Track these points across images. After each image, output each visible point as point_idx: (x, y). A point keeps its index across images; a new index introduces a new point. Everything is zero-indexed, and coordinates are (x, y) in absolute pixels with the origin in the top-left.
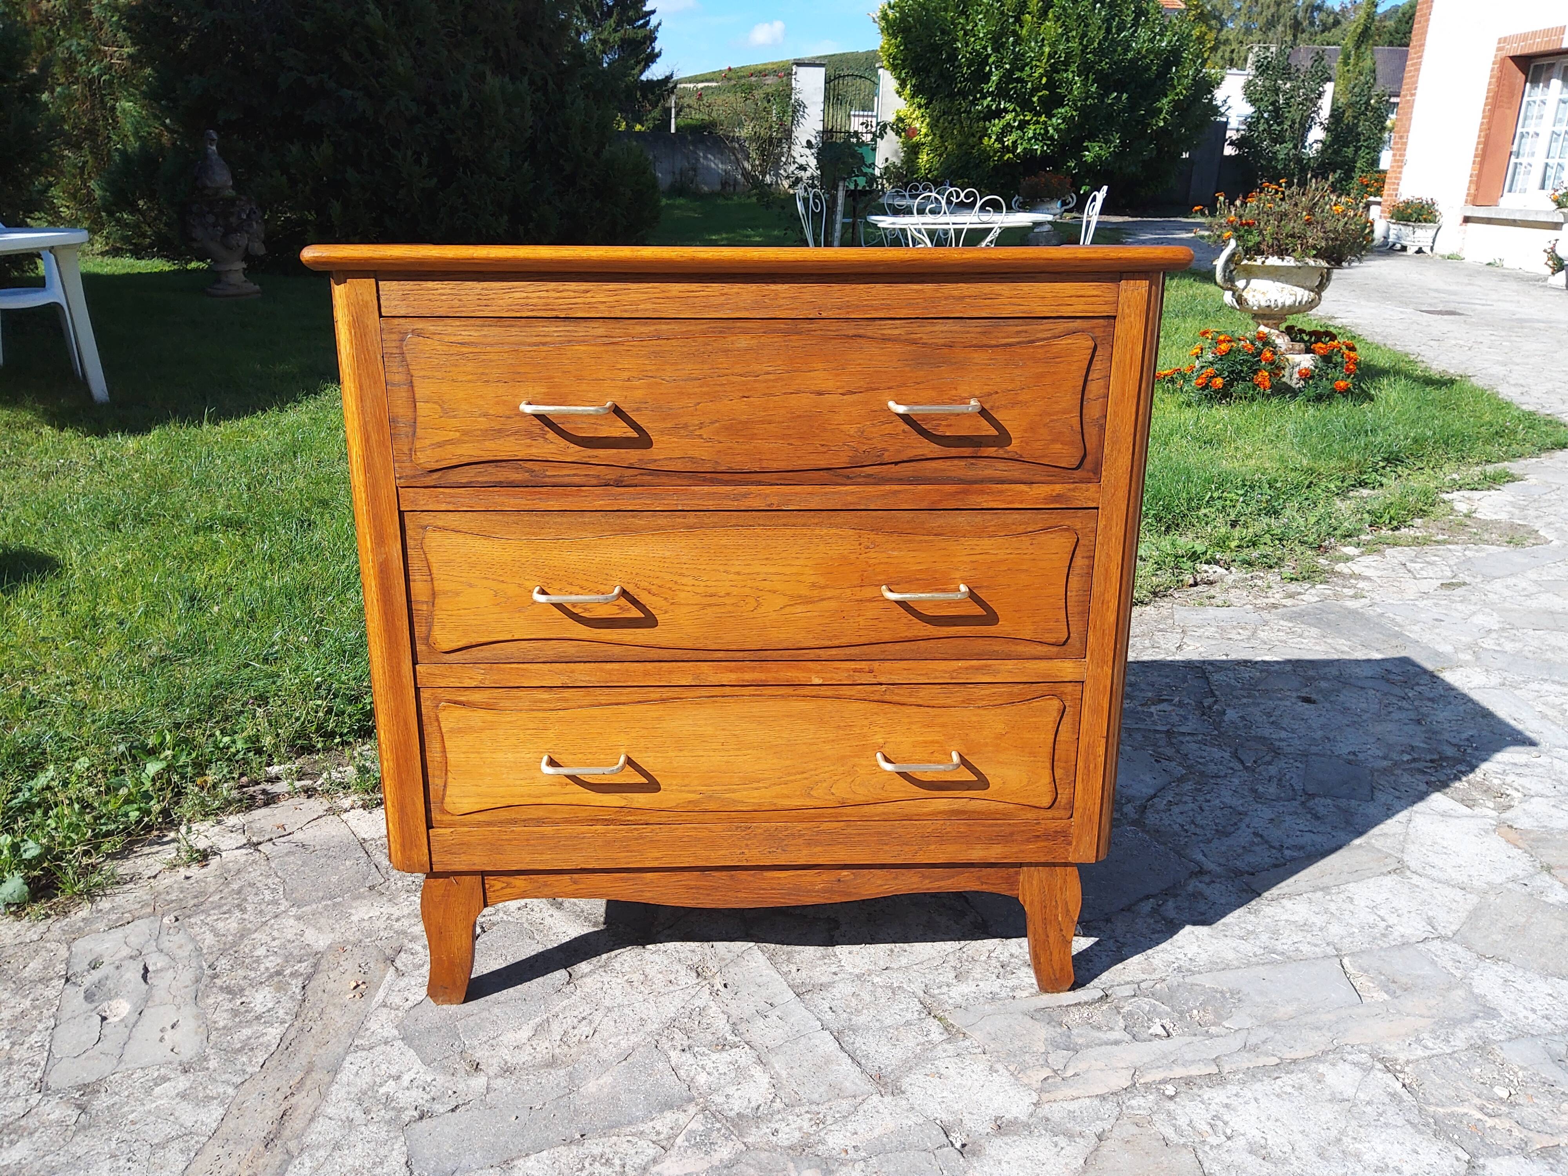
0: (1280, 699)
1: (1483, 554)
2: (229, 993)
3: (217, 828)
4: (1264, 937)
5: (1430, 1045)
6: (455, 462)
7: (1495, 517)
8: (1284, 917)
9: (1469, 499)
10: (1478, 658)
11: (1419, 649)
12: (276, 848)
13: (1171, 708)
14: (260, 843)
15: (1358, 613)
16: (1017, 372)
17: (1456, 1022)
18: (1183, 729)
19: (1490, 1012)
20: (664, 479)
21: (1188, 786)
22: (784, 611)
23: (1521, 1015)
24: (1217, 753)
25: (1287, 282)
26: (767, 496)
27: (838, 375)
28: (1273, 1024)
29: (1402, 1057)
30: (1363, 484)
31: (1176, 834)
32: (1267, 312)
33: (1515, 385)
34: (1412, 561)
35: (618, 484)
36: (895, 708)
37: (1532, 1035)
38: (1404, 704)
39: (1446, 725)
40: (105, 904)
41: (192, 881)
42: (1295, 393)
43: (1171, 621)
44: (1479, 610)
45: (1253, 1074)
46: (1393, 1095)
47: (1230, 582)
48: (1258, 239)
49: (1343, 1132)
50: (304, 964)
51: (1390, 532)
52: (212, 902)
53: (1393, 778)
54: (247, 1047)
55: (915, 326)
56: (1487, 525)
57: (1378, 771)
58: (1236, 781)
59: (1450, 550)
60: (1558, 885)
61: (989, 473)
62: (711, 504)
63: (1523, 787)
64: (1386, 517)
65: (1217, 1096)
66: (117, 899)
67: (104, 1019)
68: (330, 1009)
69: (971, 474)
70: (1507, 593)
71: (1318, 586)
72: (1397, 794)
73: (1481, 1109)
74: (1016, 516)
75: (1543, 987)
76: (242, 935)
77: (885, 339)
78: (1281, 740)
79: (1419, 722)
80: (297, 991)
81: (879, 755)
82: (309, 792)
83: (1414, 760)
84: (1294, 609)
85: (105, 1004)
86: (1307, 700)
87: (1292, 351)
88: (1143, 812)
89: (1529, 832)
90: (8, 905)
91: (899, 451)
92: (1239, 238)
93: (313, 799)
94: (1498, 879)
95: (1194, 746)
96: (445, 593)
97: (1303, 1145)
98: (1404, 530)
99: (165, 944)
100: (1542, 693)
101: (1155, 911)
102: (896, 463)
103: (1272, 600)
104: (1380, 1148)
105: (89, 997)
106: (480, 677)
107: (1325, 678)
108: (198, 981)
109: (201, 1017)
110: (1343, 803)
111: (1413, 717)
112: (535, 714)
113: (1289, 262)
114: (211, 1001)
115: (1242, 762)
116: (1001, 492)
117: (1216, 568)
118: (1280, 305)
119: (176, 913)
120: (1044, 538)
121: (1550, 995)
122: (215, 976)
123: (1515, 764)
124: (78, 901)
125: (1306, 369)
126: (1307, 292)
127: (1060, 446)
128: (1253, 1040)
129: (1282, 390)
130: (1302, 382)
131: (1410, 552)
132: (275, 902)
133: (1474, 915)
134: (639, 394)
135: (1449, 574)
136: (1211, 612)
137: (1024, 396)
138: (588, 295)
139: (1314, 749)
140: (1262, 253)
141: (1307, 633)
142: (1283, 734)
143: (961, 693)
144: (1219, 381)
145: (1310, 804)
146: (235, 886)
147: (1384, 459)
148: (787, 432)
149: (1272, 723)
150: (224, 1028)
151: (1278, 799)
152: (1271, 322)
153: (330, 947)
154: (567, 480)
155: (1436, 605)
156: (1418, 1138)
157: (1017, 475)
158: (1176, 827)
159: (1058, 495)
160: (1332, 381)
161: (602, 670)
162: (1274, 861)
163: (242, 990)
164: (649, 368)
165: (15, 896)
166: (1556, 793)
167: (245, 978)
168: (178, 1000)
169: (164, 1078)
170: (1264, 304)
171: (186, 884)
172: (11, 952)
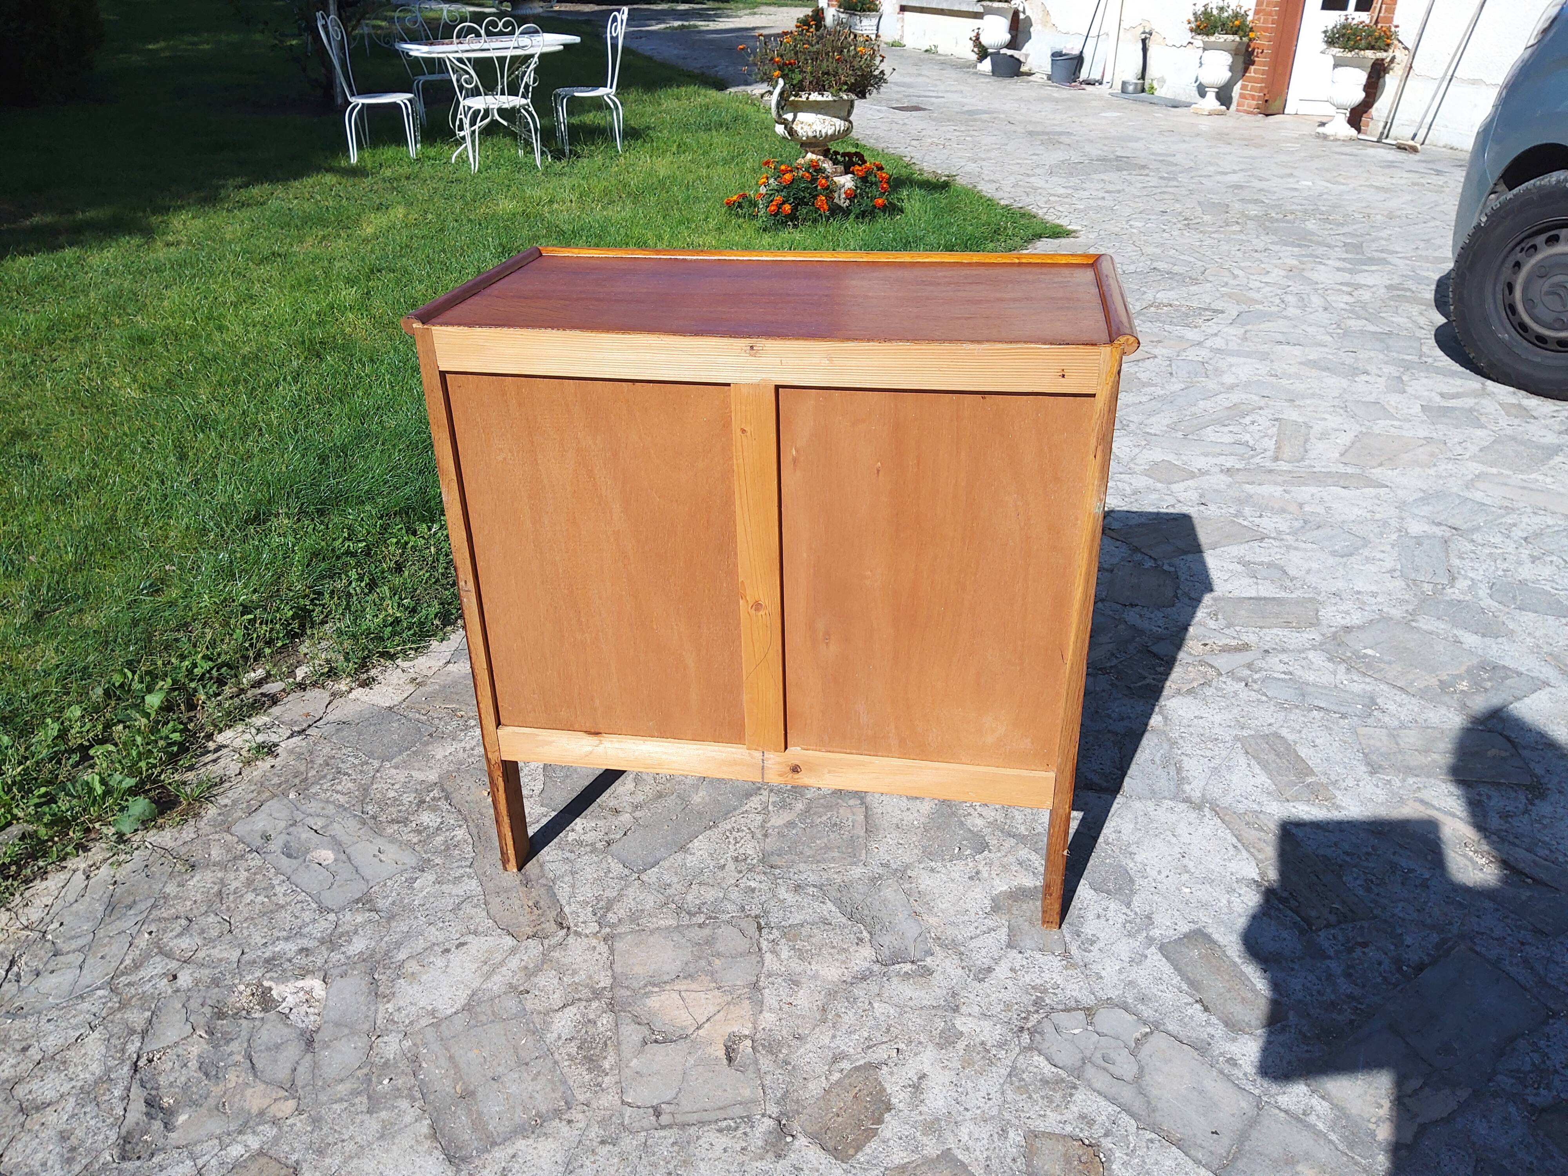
2: (398, 822)
5: (1119, 657)
12: (322, 730)
14: (304, 730)
17: (1126, 643)
23: (1155, 631)
25: (826, 114)
29: (1108, 667)
32: (814, 140)
33: (990, 181)
37: (1164, 640)
40: (222, 800)
41: (278, 768)
42: (846, 212)
46: (1112, 685)
48: (800, 77)
49: (1097, 709)
50: (434, 792)
52: (314, 776)
54: (450, 846)
60: (1147, 558)
66: (229, 795)
67: (320, 864)
73: (1154, 681)
75: (1159, 615)
80: (448, 807)
82: (300, 687)
85: (309, 856)
87: (835, 173)
90: (143, 823)
92: (783, 76)
93: (309, 691)
94: (1116, 561)
99: (309, 811)
105: (289, 856)
108: (364, 823)
109: (394, 841)
114: (390, 831)
118: (823, 134)
119: (293, 790)
122: (374, 817)
124: (199, 804)
125: (849, 189)
126: (838, 121)
129: (835, 210)
130: (849, 202)
132: (366, 763)
140: (806, 90)
144: (787, 207)
146: (320, 762)
150: (420, 841)
152: (817, 149)
153: (440, 778)
160: (873, 198)
163: (406, 818)
165: (147, 813)
167: (400, 811)
168: (364, 838)
169: (411, 878)
170: (810, 134)
171: (275, 771)
172: (183, 850)
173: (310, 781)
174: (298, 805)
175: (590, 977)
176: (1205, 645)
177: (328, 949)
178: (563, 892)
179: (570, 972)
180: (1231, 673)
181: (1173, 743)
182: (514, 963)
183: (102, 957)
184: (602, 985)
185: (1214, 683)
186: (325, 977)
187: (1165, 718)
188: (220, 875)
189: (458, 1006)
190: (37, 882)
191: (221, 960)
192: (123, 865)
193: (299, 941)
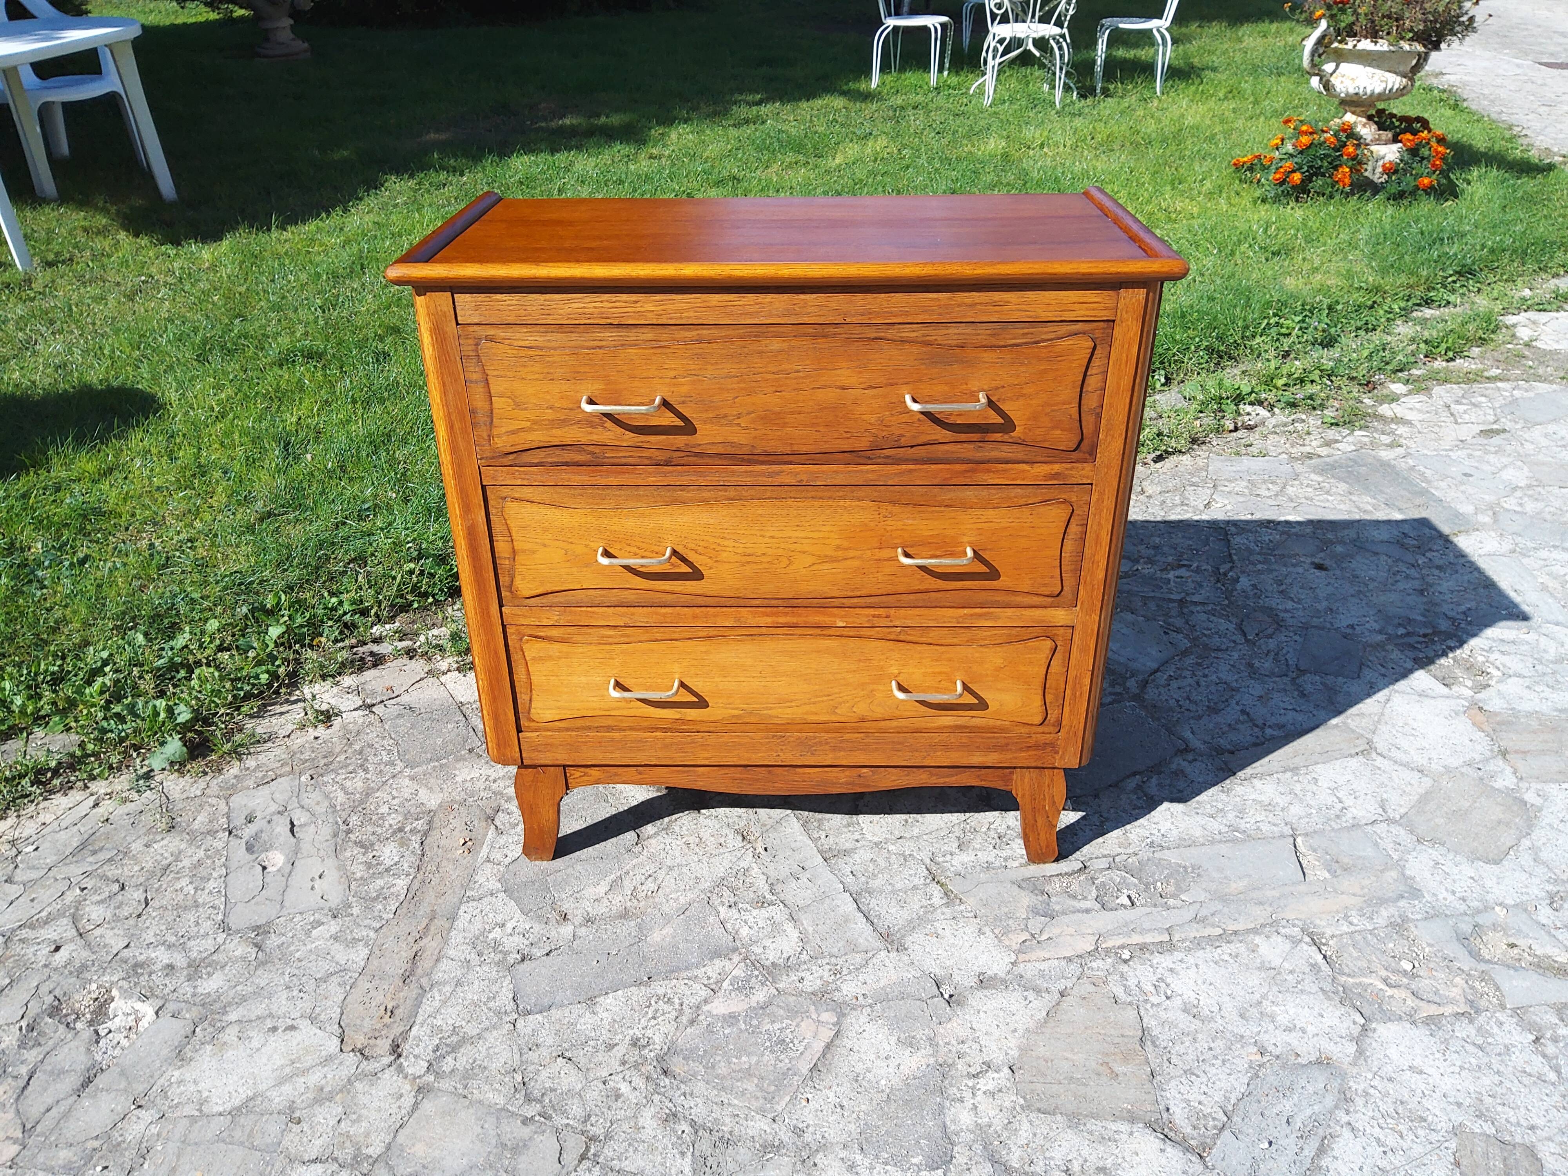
0: (1294, 565)
1: (1531, 394)
2: (362, 847)
3: (335, 689)
4: (1231, 816)
5: (1355, 921)
6: (527, 447)
7: (1556, 346)
8: (1253, 797)
9: (1534, 323)
10: (1496, 521)
11: (1440, 509)
12: (388, 711)
13: (1188, 574)
14: (374, 705)
15: (1389, 465)
16: (1023, 369)
17: (1383, 901)
18: (1196, 598)
19: (1415, 893)
20: (708, 460)
21: (1190, 660)
22: (812, 568)
23: (1440, 897)
24: (1223, 625)
25: (1378, 67)
26: (798, 473)
27: (860, 372)
28: (1224, 899)
29: (1329, 932)
30: (1428, 302)
31: (1171, 709)
32: (1355, 98)
34: (1458, 402)
35: (667, 463)
36: (909, 646)
37: (1446, 916)
38: (1413, 572)
39: (1447, 597)
40: (251, 762)
41: (320, 741)
42: (1376, 190)
43: (1204, 474)
44: (1512, 463)
45: (1198, 943)
46: (1314, 966)
47: (1271, 426)
48: (1352, 19)
49: (1264, 997)
50: (421, 822)
51: (1444, 364)
52: (339, 762)
53: (1383, 653)
54: (381, 897)
55: (930, 330)
56: (1545, 356)
57: (1371, 646)
58: (1236, 655)
59: (1499, 389)
60: (1508, 770)
61: (994, 454)
62: (748, 480)
63: (1504, 666)
64: (1444, 346)
65: (1164, 961)
66: (260, 757)
67: (264, 868)
68: (444, 863)
69: (979, 455)
70: (1544, 442)
71: (1357, 433)
72: (1383, 670)
73: (1385, 981)
74: (1019, 491)
75: (1468, 870)
76: (368, 793)
77: (903, 341)
78: (1286, 611)
79: (1421, 592)
80: (417, 846)
81: (894, 683)
82: (411, 653)
83: (1408, 634)
84: (1328, 459)
85: (263, 856)
86: (1320, 567)
87: (1378, 141)
88: (1145, 686)
89: (1496, 714)
90: (172, 763)
91: (915, 437)
92: (1332, 17)
93: (414, 661)
94: (1454, 762)
95: (1204, 617)
96: (524, 551)
97: (1229, 1006)
98: (1459, 361)
99: (305, 802)
100: (1548, 563)
101: (1139, 787)
102: (912, 447)
103: (1308, 449)
104: (1292, 1011)
105: (250, 848)
106: (556, 618)
107: (1342, 542)
108: (335, 835)
109: (342, 868)
110: (1329, 680)
111: (1417, 587)
112: (603, 647)
113: (1383, 46)
114: (348, 854)
115: (1245, 635)
116: (1006, 470)
117: (1259, 409)
118: (1369, 92)
119: (311, 772)
120: (1042, 509)
121: (1472, 878)
122: (349, 832)
123: (1503, 641)
124: (228, 759)
125: (1390, 162)
126: (1399, 78)
127: (1059, 432)
128: (1203, 912)
129: (1362, 187)
130: (1385, 176)
131: (1457, 390)
132: (392, 763)
133: (1425, 798)
134: (684, 389)
135: (1491, 418)
136: (1246, 463)
137: (1027, 390)
138: (638, 305)
139: (1315, 621)
140: (1355, 35)
141: (1334, 490)
142: (1290, 605)
143: (967, 634)
144: (1297, 177)
145: (1299, 681)
146: (357, 747)
147: (1456, 272)
148: (814, 421)
149: (1282, 592)
150: (361, 878)
151: (1272, 674)
152: (1358, 110)
153: (440, 806)
154: (624, 461)
155: (1470, 456)
156: (1327, 1003)
157: (1020, 456)
158: (1172, 703)
159: (1057, 474)
160: (1417, 177)
161: (657, 614)
162: (1254, 740)
163: (372, 845)
164: (692, 367)
165: (177, 756)
166: (1533, 673)
167: (374, 833)
168: (322, 853)
169: (318, 922)
170: (1351, 91)
171: (316, 744)
172: (181, 806)
173: (331, 767)
174: (303, 790)
175: (367, 1135)
176: (1512, 946)
177: (189, 975)
178: (427, 1007)
179: (354, 1117)
180: (1518, 1012)
181: (1345, 1098)
182: (315, 1078)
183: (32, 900)
184: (370, 1151)
185: (1482, 1019)
186: (160, 1008)
187: (1360, 1052)
188: (183, 846)
189: (228, 1107)
190: (58, 795)
191: (105, 946)
192: (128, 804)
193: (175, 955)
